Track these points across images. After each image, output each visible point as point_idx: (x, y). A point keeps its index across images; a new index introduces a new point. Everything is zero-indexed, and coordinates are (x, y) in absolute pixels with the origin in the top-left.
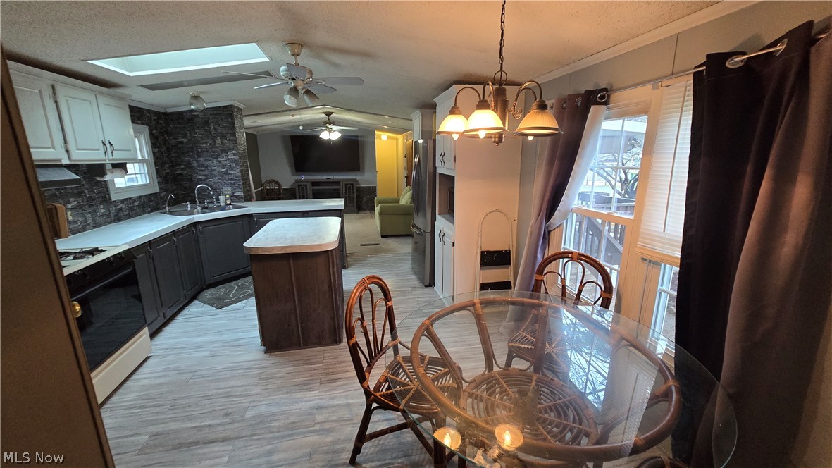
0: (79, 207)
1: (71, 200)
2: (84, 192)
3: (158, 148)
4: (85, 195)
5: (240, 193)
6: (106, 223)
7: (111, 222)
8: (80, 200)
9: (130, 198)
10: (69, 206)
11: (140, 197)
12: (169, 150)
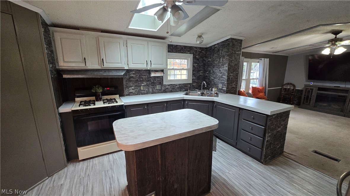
0: (147, 85)
1: (144, 82)
2: (150, 80)
3: (198, 64)
4: (151, 81)
5: (225, 89)
6: (158, 93)
7: (161, 93)
8: (147, 83)
9: (174, 84)
10: (143, 85)
11: (180, 84)
12: (204, 64)
